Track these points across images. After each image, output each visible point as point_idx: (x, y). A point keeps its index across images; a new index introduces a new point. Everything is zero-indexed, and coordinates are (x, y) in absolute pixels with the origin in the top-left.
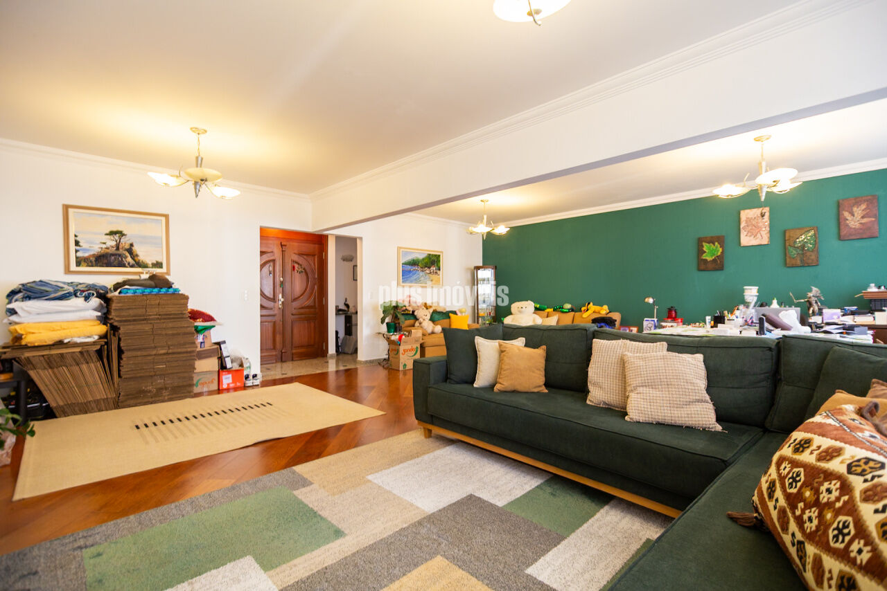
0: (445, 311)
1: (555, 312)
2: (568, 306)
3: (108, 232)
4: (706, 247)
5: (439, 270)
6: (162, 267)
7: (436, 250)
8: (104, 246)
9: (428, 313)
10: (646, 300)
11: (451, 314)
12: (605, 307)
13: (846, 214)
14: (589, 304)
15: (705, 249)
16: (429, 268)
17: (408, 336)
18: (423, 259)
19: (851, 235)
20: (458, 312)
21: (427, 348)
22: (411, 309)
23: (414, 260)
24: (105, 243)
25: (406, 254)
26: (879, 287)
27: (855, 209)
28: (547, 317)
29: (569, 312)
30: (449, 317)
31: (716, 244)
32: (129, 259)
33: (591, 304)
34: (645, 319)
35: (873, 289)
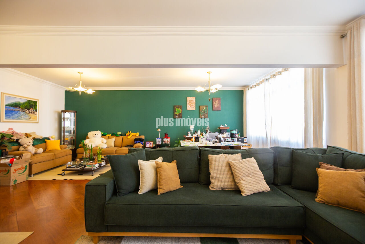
0: (42, 138)
1: (112, 136)
2: (120, 133)
4: (177, 109)
5: (36, 111)
7: (33, 98)
9: (30, 140)
10: (158, 130)
11: (46, 140)
12: (138, 133)
13: (214, 103)
14: (130, 132)
15: (176, 110)
16: (29, 109)
17: (19, 159)
18: (24, 103)
19: (215, 109)
20: (50, 138)
21: (33, 165)
22: (15, 138)
23: (16, 103)
25: (8, 98)
26: (223, 126)
27: (216, 101)
28: (108, 139)
29: (120, 136)
30: (45, 142)
31: (180, 108)
33: (131, 132)
34: (157, 138)
35: (222, 126)
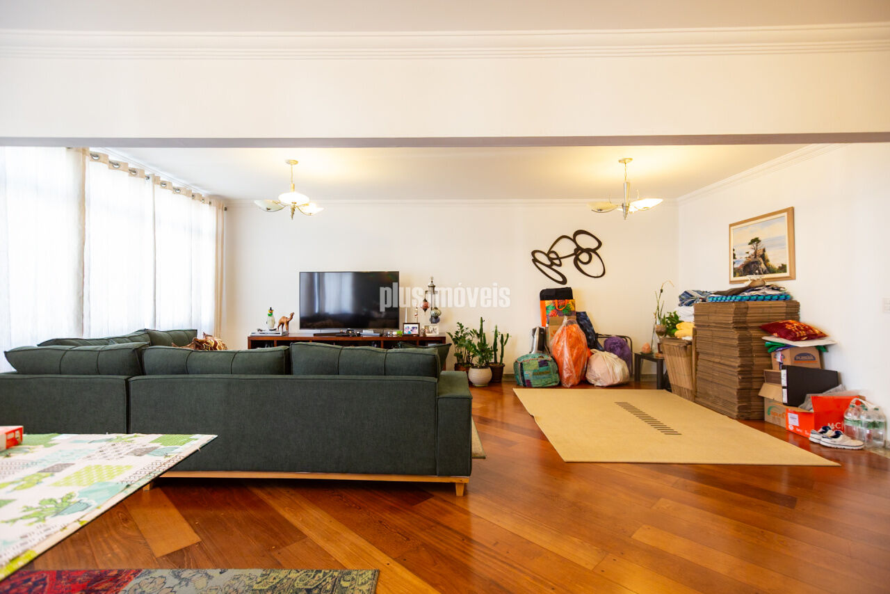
3: (750, 241)
6: (785, 271)
8: (748, 255)
24: (748, 253)
32: (763, 266)
